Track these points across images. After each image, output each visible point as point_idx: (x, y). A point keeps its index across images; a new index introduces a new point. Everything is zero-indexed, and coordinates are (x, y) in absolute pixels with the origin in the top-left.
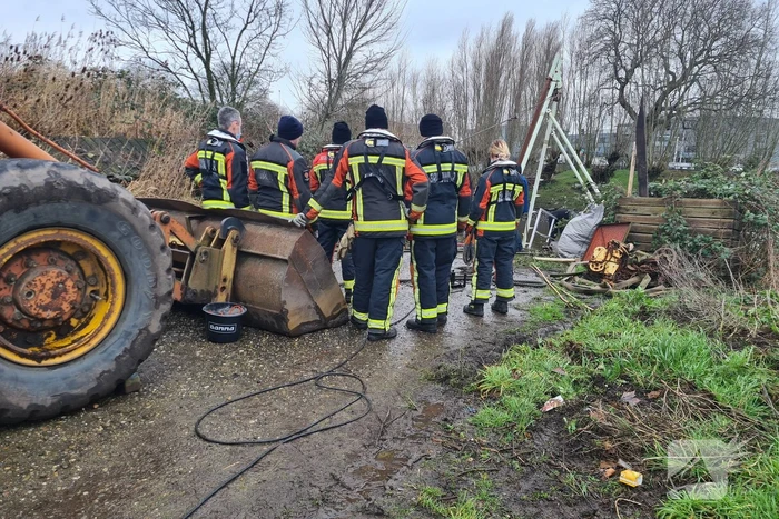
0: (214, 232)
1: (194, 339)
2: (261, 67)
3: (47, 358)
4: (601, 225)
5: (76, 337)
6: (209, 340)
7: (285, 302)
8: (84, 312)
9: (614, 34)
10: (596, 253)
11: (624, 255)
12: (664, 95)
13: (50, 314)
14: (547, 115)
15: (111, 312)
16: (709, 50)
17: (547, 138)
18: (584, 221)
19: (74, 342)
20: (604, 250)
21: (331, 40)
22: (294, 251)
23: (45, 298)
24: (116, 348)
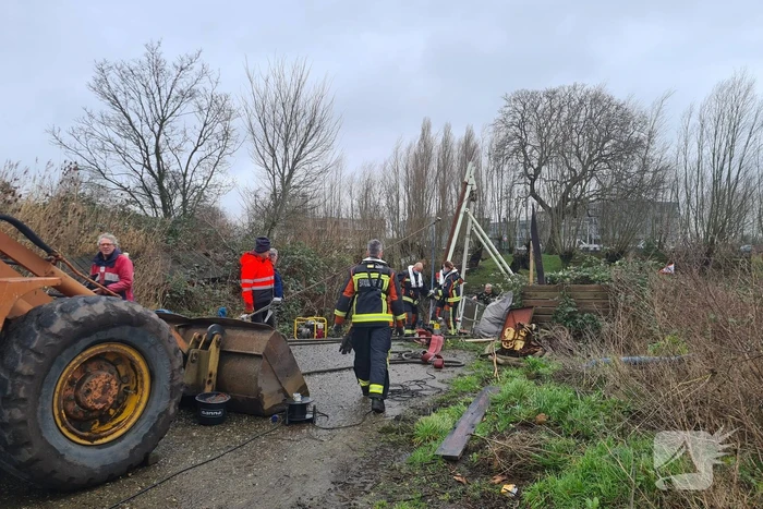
0: (200, 337)
1: (187, 425)
2: (211, 182)
3: (97, 439)
4: (511, 309)
5: (114, 423)
6: (200, 424)
7: (261, 389)
8: (119, 405)
9: (521, 138)
10: (506, 334)
11: (528, 334)
12: (569, 189)
13: (100, 406)
14: (466, 214)
15: (140, 401)
16: (602, 149)
17: (468, 232)
18: (497, 306)
19: (114, 426)
20: (513, 331)
21: (275, 161)
22: (267, 348)
23: (96, 394)
24: (144, 429)
